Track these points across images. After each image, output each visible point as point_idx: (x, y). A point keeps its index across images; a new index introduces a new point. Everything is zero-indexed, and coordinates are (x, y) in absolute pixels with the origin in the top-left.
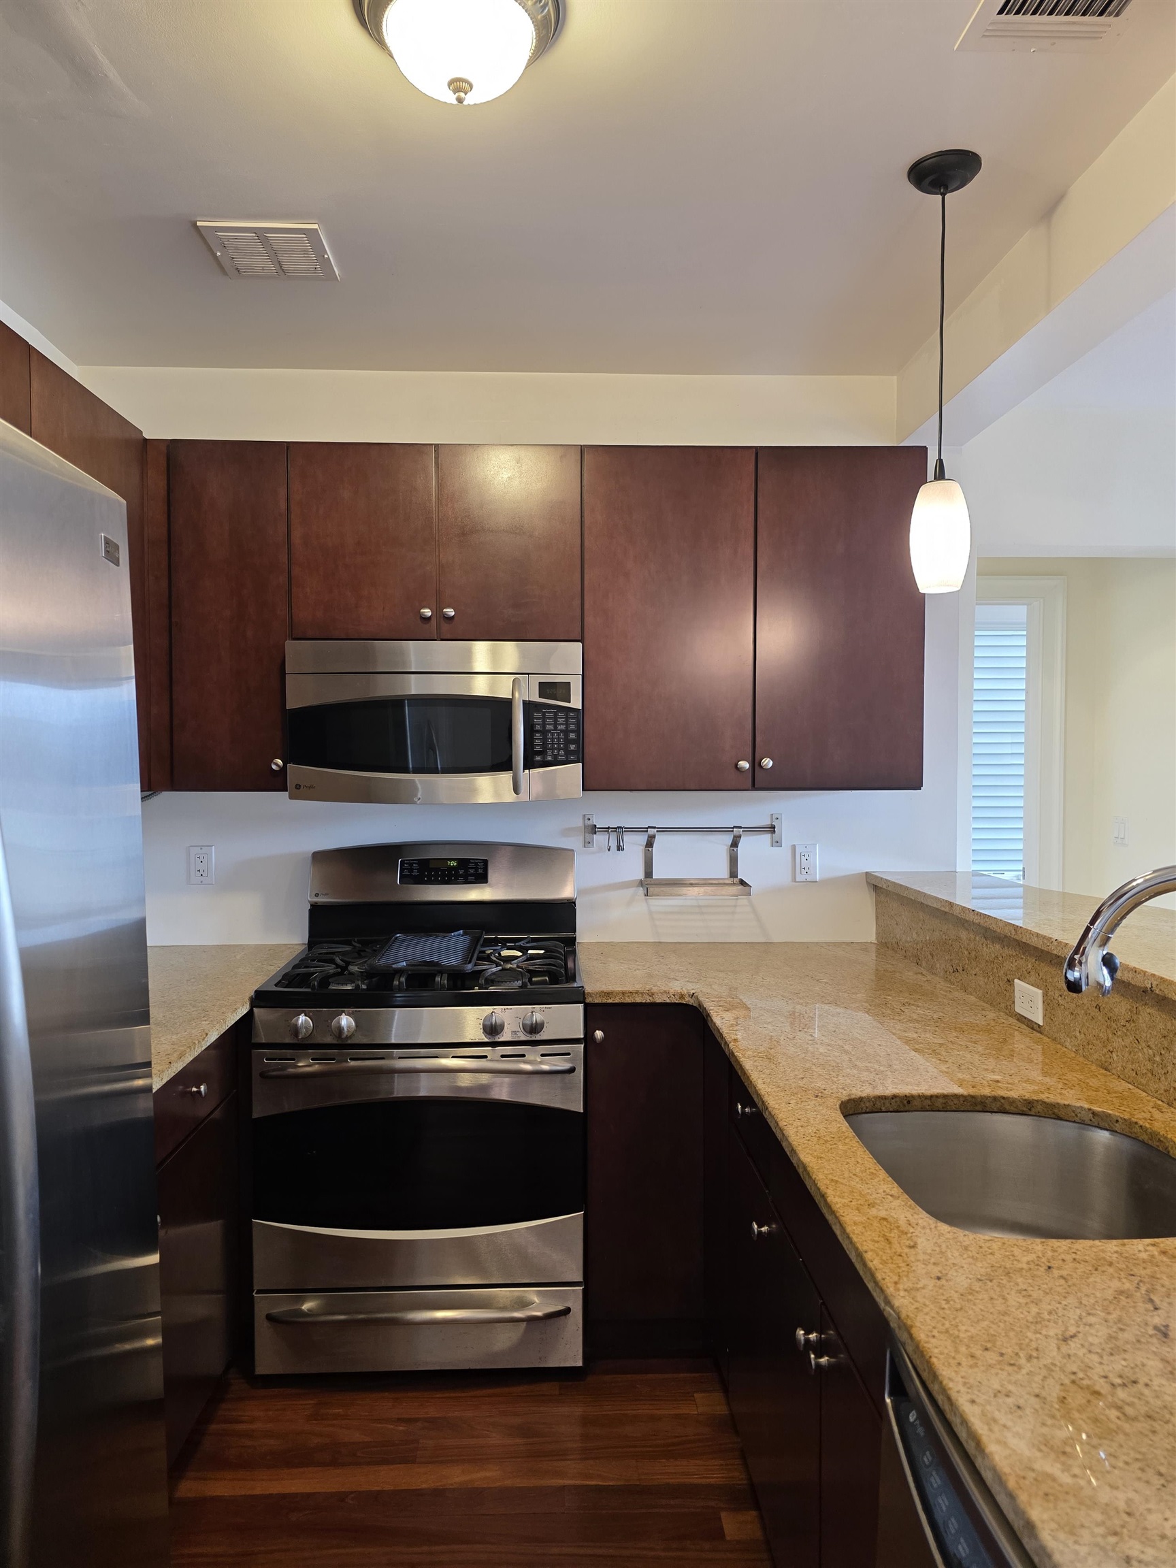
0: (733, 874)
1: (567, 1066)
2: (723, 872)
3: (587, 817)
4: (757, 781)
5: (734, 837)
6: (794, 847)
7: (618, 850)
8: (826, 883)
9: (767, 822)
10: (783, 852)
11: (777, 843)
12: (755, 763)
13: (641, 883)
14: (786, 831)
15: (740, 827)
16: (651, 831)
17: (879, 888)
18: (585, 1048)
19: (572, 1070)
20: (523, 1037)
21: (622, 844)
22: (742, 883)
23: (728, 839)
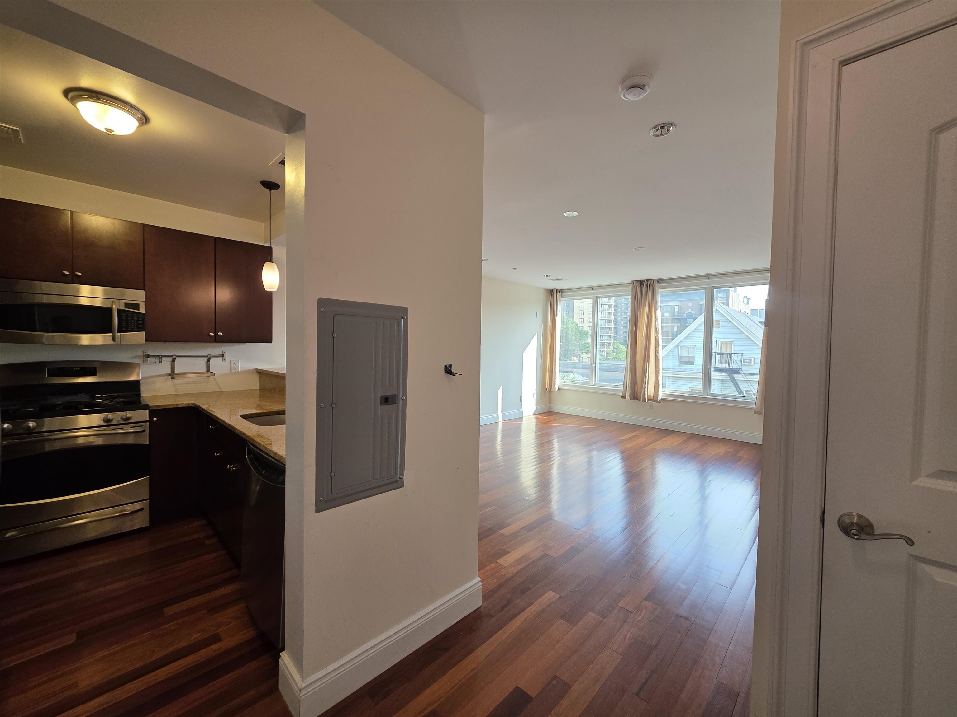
0: (208, 370)
1: (142, 430)
2: (204, 370)
3: (145, 352)
4: (217, 340)
5: (208, 358)
6: (231, 361)
7: (159, 363)
8: (241, 372)
9: (221, 353)
10: (227, 363)
11: (225, 360)
12: (216, 334)
13: (170, 375)
14: (228, 356)
15: (211, 355)
16: (174, 357)
17: (260, 373)
18: (149, 424)
19: (144, 431)
20: (122, 422)
21: (161, 361)
22: (211, 373)
23: (206, 359)
